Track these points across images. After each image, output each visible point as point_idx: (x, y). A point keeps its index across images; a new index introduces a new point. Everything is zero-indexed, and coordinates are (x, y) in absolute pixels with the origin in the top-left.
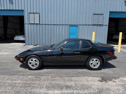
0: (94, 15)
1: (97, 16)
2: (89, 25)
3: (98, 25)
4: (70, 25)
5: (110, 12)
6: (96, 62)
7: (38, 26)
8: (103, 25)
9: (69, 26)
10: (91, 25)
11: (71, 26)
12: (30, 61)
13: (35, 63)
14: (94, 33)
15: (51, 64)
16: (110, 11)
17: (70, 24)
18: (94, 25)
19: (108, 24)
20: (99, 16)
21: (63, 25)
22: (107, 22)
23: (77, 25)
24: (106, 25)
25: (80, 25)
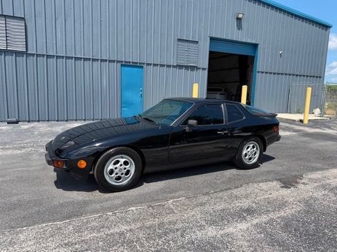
0: (180, 43)
1: (186, 44)
2: (169, 66)
3: (187, 67)
4: (122, 62)
5: (212, 39)
8: (198, 68)
9: (119, 65)
10: (174, 66)
11: (125, 64)
16: (212, 36)
17: (123, 60)
18: (180, 67)
19: (206, 65)
20: (190, 44)
21: (102, 61)
22: (204, 62)
23: (142, 63)
24: (204, 69)
25: (148, 64)
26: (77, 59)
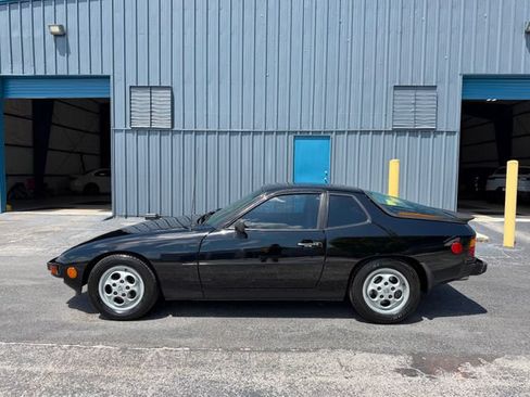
0: (397, 92)
1: (411, 93)
2: (377, 132)
3: (414, 132)
4: (296, 133)
5: (467, 79)
6: (393, 289)
7: (166, 139)
8: (435, 132)
9: (291, 137)
10: (387, 132)
11: (300, 136)
12: (110, 282)
13: (128, 288)
14: (394, 166)
15: (196, 295)
16: (465, 73)
17: (298, 129)
18: (400, 132)
19: (456, 126)
20: (419, 93)
21: (266, 133)
22: (452, 119)
23: (328, 131)
24: (449, 133)
25: (338, 133)
26: (232, 133)
